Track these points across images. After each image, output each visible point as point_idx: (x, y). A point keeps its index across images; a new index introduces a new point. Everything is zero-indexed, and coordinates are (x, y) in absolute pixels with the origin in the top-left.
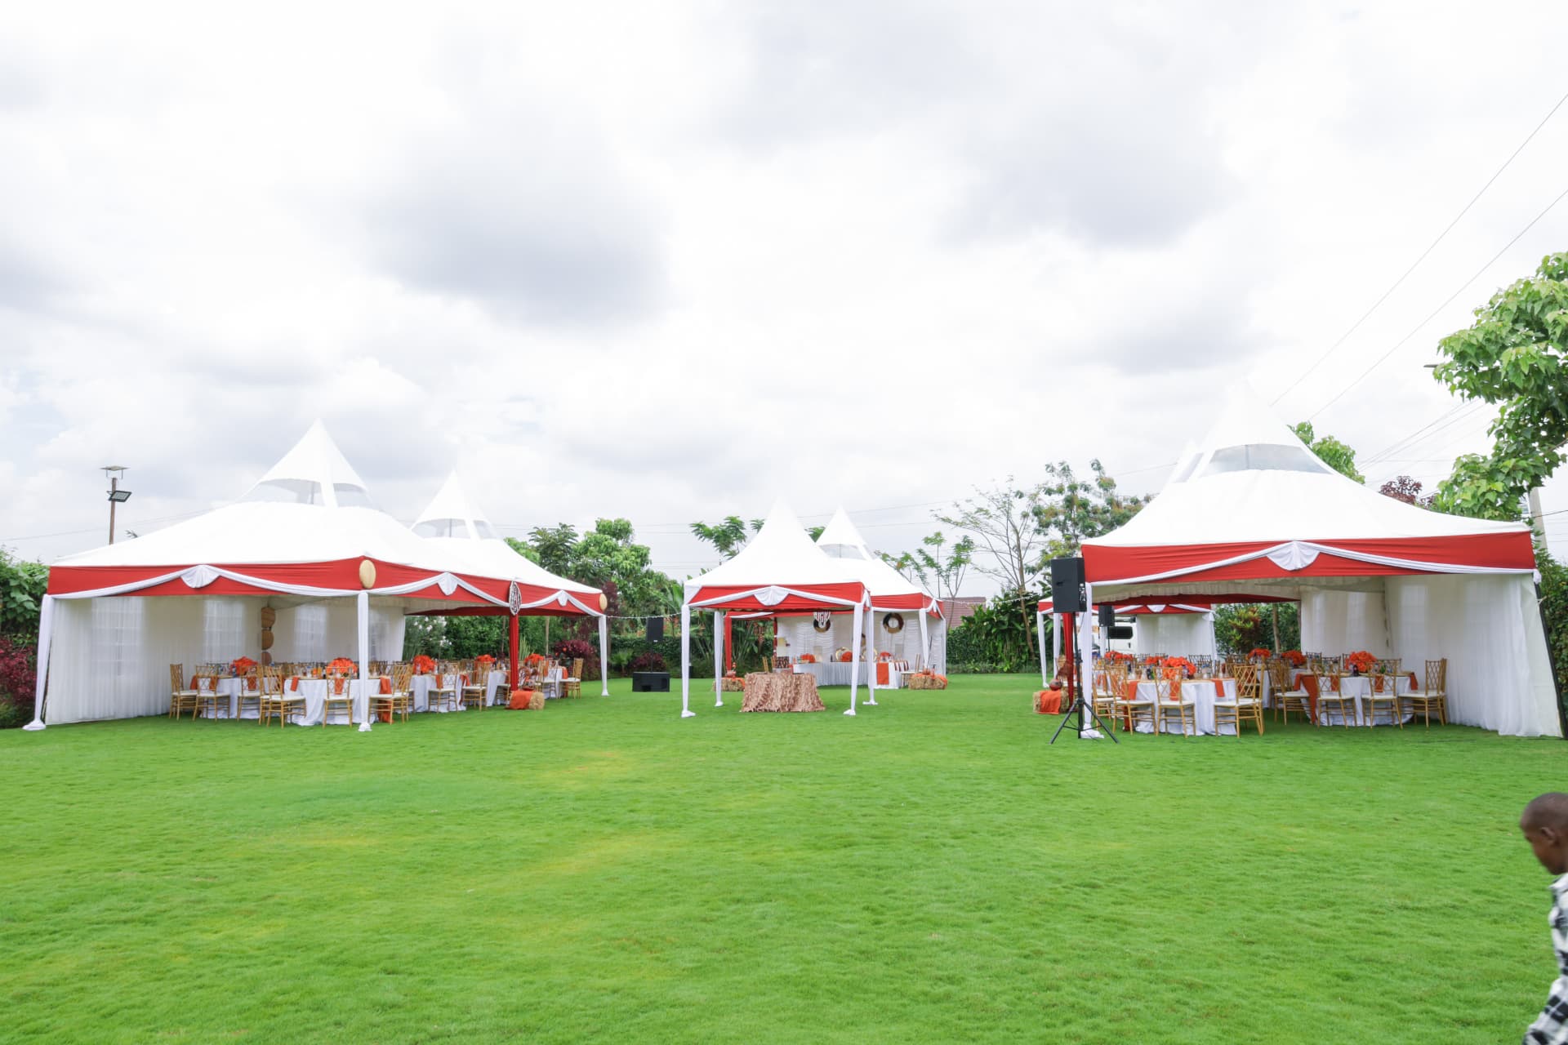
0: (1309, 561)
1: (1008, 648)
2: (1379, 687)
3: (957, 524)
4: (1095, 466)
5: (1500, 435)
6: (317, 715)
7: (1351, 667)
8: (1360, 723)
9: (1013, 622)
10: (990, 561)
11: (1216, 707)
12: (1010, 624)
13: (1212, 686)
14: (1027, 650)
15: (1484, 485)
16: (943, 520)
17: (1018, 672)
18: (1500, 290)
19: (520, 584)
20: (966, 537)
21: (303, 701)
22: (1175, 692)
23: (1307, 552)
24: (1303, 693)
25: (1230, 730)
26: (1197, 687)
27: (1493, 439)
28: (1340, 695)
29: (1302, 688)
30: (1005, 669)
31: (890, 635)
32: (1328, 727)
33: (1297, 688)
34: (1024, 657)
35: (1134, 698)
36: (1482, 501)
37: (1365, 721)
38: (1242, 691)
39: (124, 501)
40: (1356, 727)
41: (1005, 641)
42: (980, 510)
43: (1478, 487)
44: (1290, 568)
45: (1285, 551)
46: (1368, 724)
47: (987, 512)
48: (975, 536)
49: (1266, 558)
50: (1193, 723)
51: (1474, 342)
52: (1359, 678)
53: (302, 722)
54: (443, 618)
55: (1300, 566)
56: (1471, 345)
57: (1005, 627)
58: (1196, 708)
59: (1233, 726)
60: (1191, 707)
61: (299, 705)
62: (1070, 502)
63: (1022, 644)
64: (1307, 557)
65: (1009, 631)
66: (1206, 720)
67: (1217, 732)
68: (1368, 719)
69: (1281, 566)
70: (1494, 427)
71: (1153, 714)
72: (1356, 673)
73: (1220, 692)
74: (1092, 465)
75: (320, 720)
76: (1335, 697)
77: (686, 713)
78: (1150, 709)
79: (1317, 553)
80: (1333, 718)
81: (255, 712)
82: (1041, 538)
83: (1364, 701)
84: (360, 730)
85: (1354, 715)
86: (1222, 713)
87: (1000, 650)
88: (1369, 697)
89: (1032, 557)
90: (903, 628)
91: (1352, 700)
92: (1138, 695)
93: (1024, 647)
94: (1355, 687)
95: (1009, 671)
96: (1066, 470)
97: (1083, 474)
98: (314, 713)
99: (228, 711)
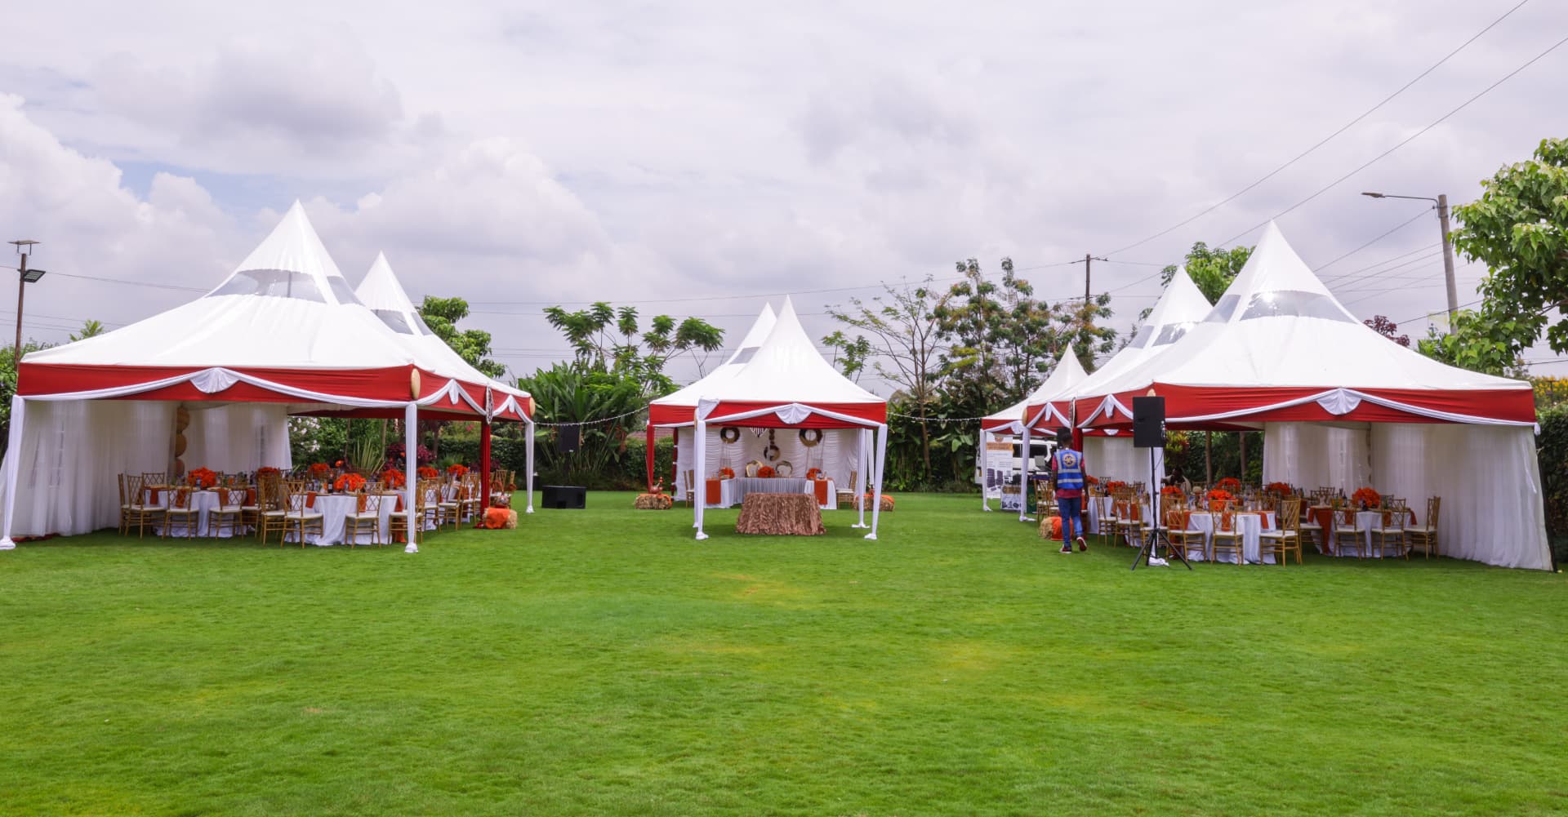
0: (1353, 408)
1: (903, 464)
2: (1387, 522)
3: (854, 323)
4: (1007, 265)
5: (1487, 292)
6: (337, 534)
7: (1361, 503)
8: (1369, 554)
9: (911, 435)
10: (889, 366)
11: (1261, 538)
12: (907, 437)
13: (1258, 517)
14: (924, 466)
15: (1487, 344)
16: (839, 317)
17: (913, 491)
18: (1505, 166)
19: (492, 390)
20: (860, 337)
21: (321, 519)
22: (1226, 524)
23: (1351, 399)
24: (1316, 525)
25: (1271, 560)
26: (1246, 519)
27: (1481, 296)
28: (1355, 528)
29: (1315, 521)
30: (901, 487)
31: (806, 448)
32: (1340, 557)
33: (1311, 520)
34: (921, 474)
35: (1186, 528)
36: (1486, 359)
37: (1373, 553)
38: (1280, 525)
39: (34, 281)
40: (1365, 559)
41: (900, 456)
42: (888, 310)
43: (1483, 345)
44: (1336, 413)
45: (1333, 397)
46: (1377, 556)
47: (895, 312)
48: (873, 338)
49: (1316, 402)
50: (1241, 553)
51: (1488, 214)
52: (1368, 513)
53: (318, 541)
54: (316, 420)
55: (1345, 412)
56: (1485, 217)
57: (902, 440)
58: (1244, 540)
59: (1273, 556)
60: (1241, 538)
61: (317, 525)
62: (977, 304)
63: (920, 459)
64: (1351, 403)
65: (905, 445)
66: (1252, 549)
67: (1261, 561)
68: (1375, 551)
69: (1328, 410)
70: (1483, 285)
71: (1203, 543)
72: (1365, 509)
73: (1264, 524)
74: (1003, 265)
75: (340, 540)
76: (1350, 530)
77: (701, 535)
78: (1200, 539)
79: (1359, 400)
80: (1344, 550)
81: (227, 530)
82: (942, 342)
83: (1374, 534)
84: (407, 551)
85: (1364, 547)
86: (1265, 542)
87: (894, 465)
88: (1379, 530)
89: (933, 364)
90: (822, 441)
91: (1363, 534)
92: (1189, 526)
93: (920, 463)
94: (1367, 521)
95: (905, 490)
96: (974, 269)
97: (992, 274)
98: (333, 532)
99: (196, 528)
